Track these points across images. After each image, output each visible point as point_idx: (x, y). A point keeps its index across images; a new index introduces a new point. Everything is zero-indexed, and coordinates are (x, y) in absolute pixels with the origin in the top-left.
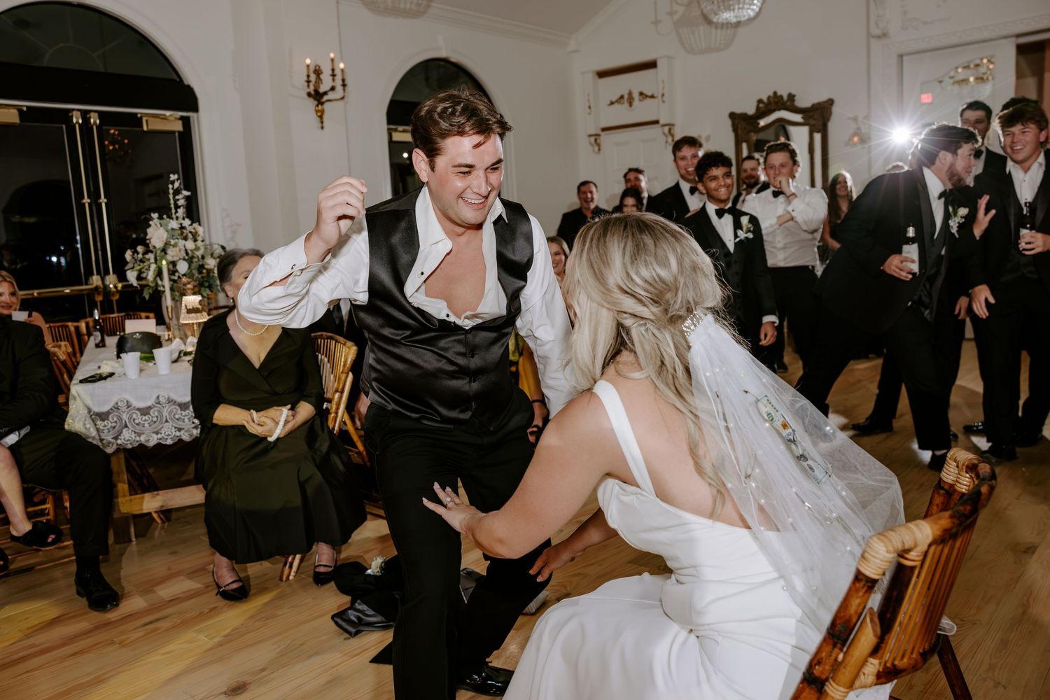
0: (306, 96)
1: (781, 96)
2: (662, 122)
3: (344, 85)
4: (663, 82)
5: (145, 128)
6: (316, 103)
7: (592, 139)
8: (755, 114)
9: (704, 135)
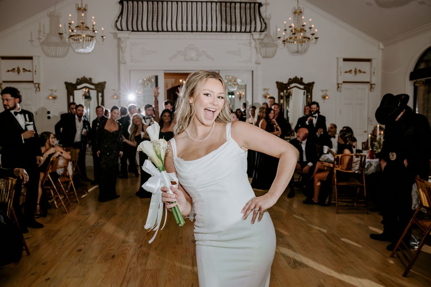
1: (87, 79)
2: (35, 82)
4: (36, 66)
8: (76, 84)
9: (54, 89)
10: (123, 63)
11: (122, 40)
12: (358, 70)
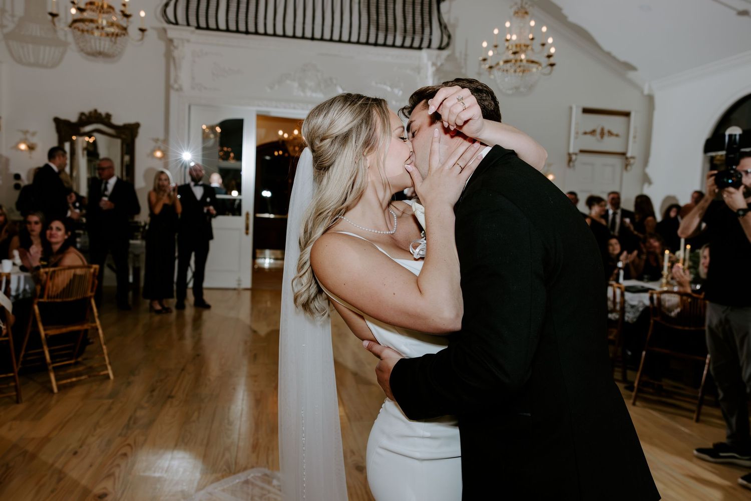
1: (100, 114)
8: (78, 122)
9: (31, 131)
10: (177, 90)
11: (176, 43)
12: (606, 131)
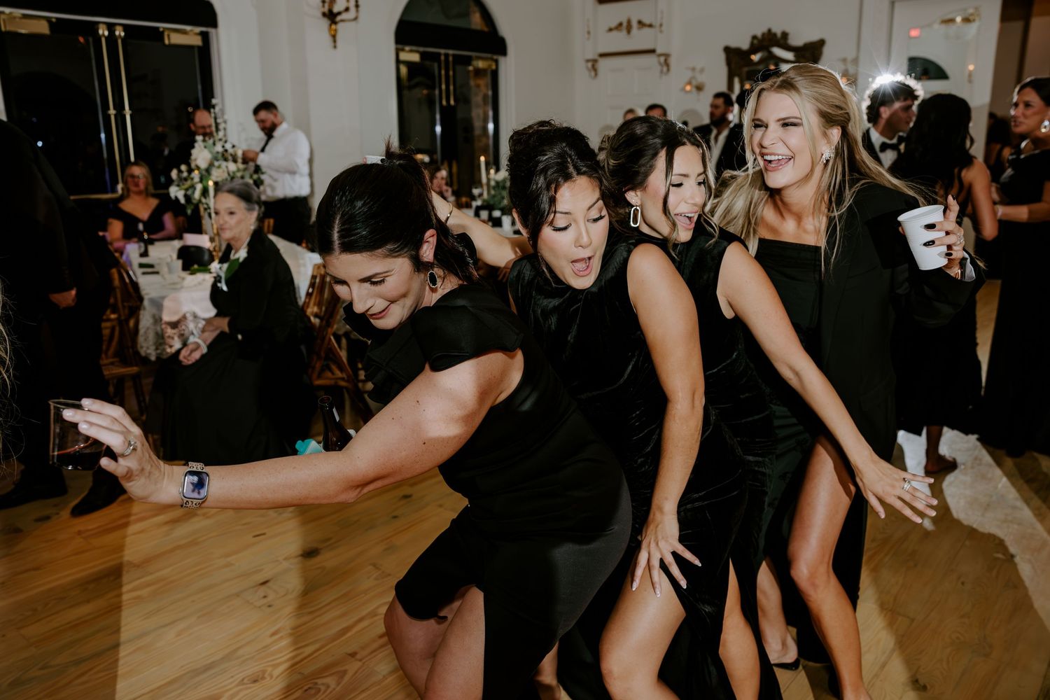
0: (320, 15)
1: (775, 35)
2: (659, 51)
3: (357, 6)
4: (662, 12)
5: (167, 42)
6: (329, 22)
7: (590, 65)
9: (698, 67)
